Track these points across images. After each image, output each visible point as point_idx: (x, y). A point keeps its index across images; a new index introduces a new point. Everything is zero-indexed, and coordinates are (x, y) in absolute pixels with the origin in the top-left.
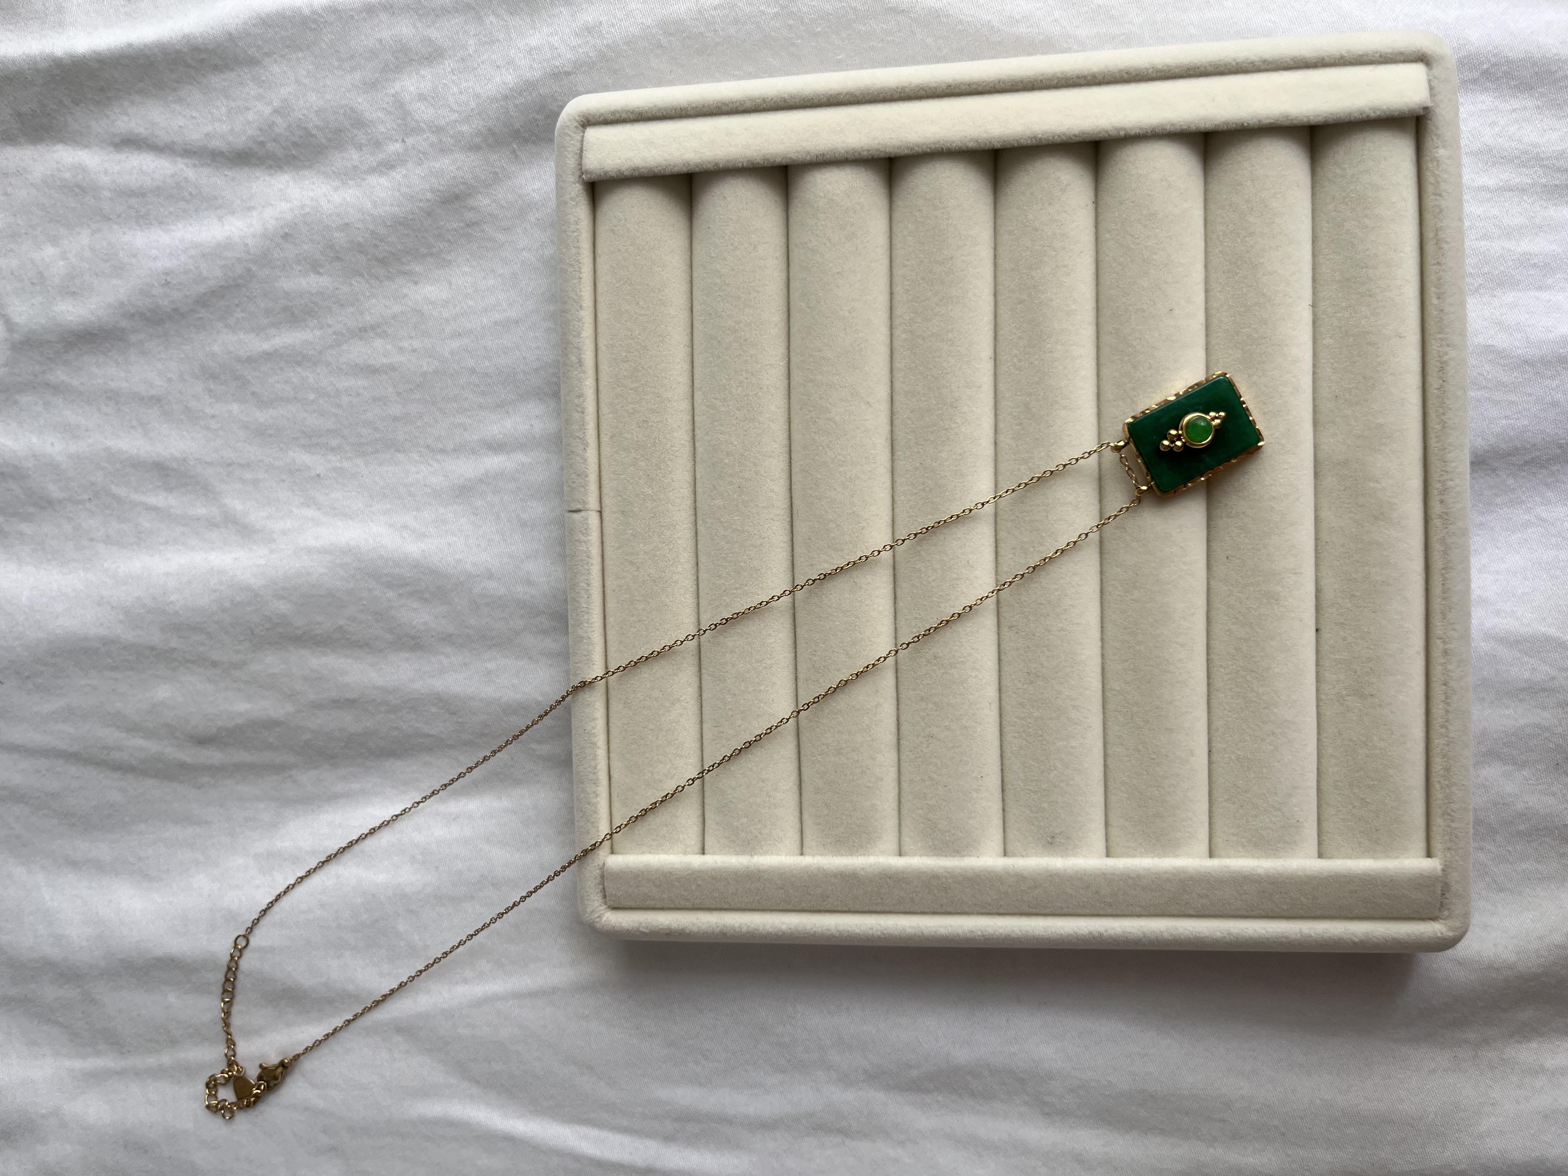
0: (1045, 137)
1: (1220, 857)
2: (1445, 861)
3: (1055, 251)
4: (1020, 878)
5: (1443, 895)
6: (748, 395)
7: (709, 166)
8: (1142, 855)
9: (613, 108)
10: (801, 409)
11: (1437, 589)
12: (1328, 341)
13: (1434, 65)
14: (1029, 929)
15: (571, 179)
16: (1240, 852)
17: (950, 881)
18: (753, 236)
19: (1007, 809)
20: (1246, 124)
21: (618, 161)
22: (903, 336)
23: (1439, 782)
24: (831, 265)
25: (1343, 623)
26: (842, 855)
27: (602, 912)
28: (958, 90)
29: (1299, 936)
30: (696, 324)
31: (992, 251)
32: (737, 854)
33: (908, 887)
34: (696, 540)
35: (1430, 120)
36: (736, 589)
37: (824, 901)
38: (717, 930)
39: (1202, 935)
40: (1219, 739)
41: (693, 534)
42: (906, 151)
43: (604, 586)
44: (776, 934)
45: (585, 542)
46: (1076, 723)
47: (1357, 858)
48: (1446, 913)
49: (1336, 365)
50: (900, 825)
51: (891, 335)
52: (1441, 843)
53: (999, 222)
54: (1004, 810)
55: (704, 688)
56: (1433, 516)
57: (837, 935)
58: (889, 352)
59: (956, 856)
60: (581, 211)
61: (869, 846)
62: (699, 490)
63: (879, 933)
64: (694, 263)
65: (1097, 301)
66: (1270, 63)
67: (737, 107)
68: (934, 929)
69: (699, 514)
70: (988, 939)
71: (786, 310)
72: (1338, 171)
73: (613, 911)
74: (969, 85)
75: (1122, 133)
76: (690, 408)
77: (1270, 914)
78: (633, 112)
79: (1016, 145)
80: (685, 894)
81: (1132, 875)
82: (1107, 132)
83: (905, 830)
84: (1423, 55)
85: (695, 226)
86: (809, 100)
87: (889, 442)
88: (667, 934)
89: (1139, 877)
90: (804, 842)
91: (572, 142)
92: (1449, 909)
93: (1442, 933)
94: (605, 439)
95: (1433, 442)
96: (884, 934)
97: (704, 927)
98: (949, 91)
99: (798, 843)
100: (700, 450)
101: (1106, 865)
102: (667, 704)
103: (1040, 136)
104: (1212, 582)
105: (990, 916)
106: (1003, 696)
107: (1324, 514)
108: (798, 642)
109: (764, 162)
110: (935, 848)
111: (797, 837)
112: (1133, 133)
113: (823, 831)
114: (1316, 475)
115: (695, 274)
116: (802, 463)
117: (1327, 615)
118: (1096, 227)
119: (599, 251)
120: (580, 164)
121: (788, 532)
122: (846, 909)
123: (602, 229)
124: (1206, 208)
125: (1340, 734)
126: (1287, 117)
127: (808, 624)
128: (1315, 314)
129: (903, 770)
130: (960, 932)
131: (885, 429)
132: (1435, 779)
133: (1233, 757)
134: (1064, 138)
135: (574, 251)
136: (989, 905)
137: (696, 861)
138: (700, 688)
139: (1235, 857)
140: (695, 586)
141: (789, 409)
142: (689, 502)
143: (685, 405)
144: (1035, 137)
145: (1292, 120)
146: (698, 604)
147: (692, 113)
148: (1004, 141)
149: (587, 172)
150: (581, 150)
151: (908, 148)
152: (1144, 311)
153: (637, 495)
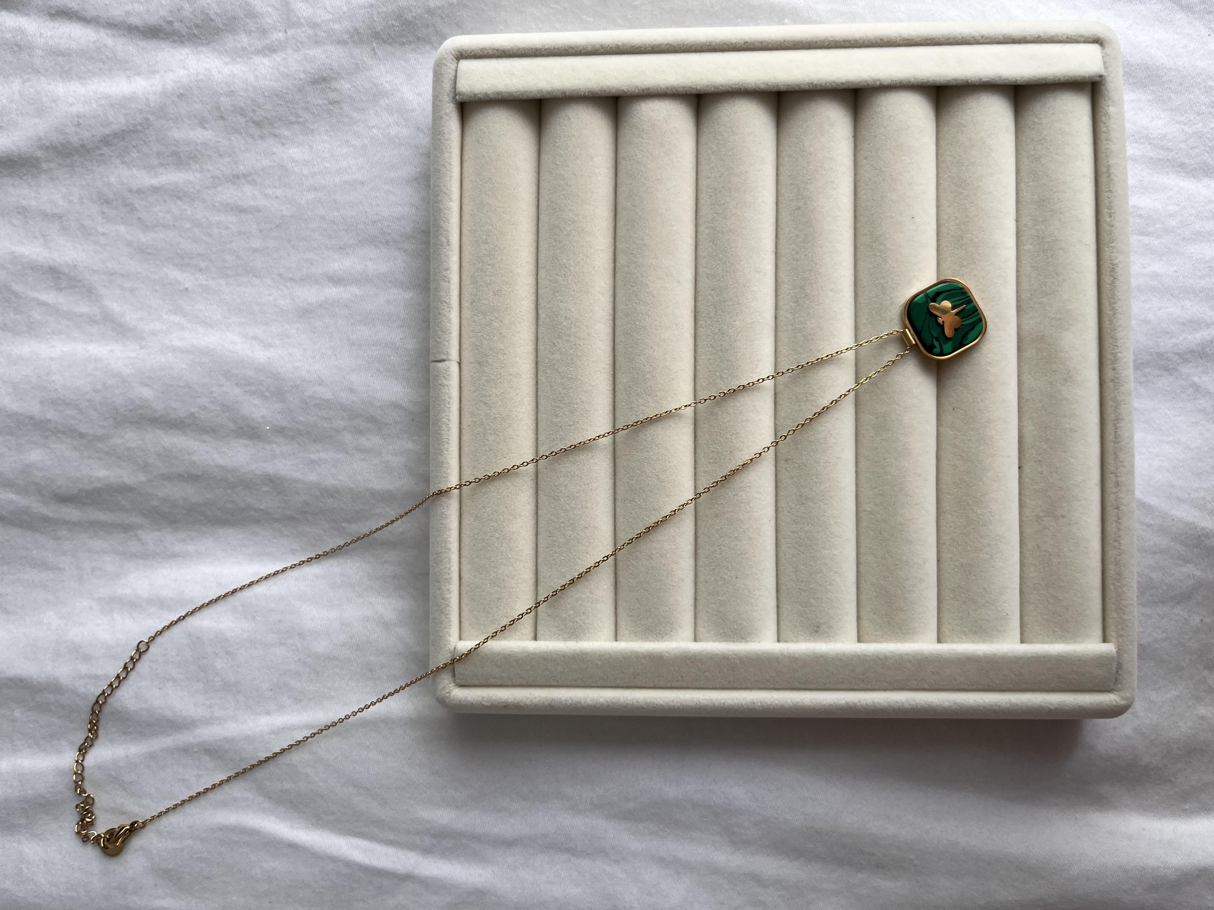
0: (819, 83)
1: (946, 642)
2: (1119, 645)
3: (826, 171)
4: (793, 659)
5: (1117, 672)
6: (584, 273)
7: (558, 93)
8: (887, 641)
9: (481, 46)
10: (625, 285)
11: (1110, 436)
12: (1028, 247)
13: (1106, 45)
14: (798, 700)
15: (446, 99)
16: (962, 639)
17: (738, 662)
18: (590, 149)
19: (781, 606)
20: (970, 81)
21: (485, 86)
22: (707, 231)
23: (1113, 584)
24: (652, 173)
25: (1040, 461)
26: (650, 641)
27: (452, 688)
28: (752, 46)
29: (1008, 705)
30: (541, 217)
31: (775, 170)
32: (565, 640)
33: (703, 666)
34: (537, 388)
35: (1104, 85)
36: (570, 425)
37: (635, 678)
38: (546, 703)
39: (934, 705)
40: (946, 550)
41: (534, 382)
42: (713, 89)
43: (460, 423)
44: (595, 707)
45: (447, 386)
46: (838, 536)
47: (1052, 643)
48: (1119, 686)
49: (1034, 264)
50: (696, 618)
51: (696, 232)
52: (1115, 631)
53: (781, 148)
54: (778, 607)
55: (540, 506)
56: (1107, 380)
57: (645, 707)
58: (694, 245)
59: (741, 642)
60: (453, 124)
61: (672, 634)
62: (541, 348)
63: (679, 704)
64: (541, 170)
65: (855, 211)
66: (987, 38)
67: (581, 50)
68: (723, 701)
69: (540, 367)
70: (766, 709)
71: (613, 209)
72: (1036, 120)
73: (460, 688)
74: (761, 42)
75: (878, 83)
76: (534, 282)
77: (986, 688)
78: (498, 50)
79: (797, 88)
80: (522, 673)
81: (881, 657)
82: (866, 81)
83: (700, 622)
84: (1098, 38)
85: (543, 141)
86: (637, 48)
87: (693, 314)
88: (505, 707)
89: (886, 658)
90: (618, 632)
91: (448, 70)
92: (1121, 683)
93: (1116, 702)
94: (466, 305)
95: (1106, 324)
96: (683, 706)
97: (535, 701)
98: (744, 46)
99: (613, 632)
100: (542, 316)
101: (860, 649)
102: (511, 518)
103: (816, 82)
104: (941, 429)
105: (768, 691)
106: (780, 515)
107: (1026, 378)
108: (617, 470)
109: (602, 93)
110: (725, 635)
111: (612, 627)
112: (886, 83)
113: (635, 621)
114: (1019, 349)
115: (542, 179)
116: (625, 327)
117: (1028, 455)
118: (855, 155)
119: (466, 157)
120: (455, 88)
121: (611, 382)
122: (652, 685)
123: (468, 140)
124: (937, 145)
125: (1038, 547)
126: (1000, 77)
127: (627, 455)
128: (1018, 227)
129: (700, 574)
130: (744, 703)
131: (690, 303)
132: (1109, 582)
133: (957, 564)
134: (834, 85)
135: (447, 155)
136: (768, 681)
137: (531, 646)
138: (537, 506)
139: (959, 642)
140: (535, 425)
141: (614, 287)
142: (532, 357)
143: (531, 280)
144: (812, 83)
145: (1004, 79)
146: (537, 439)
147: (545, 53)
148: (788, 85)
149: (460, 94)
150: (456, 77)
151: (714, 87)
152: (893, 217)
153: (491, 349)
